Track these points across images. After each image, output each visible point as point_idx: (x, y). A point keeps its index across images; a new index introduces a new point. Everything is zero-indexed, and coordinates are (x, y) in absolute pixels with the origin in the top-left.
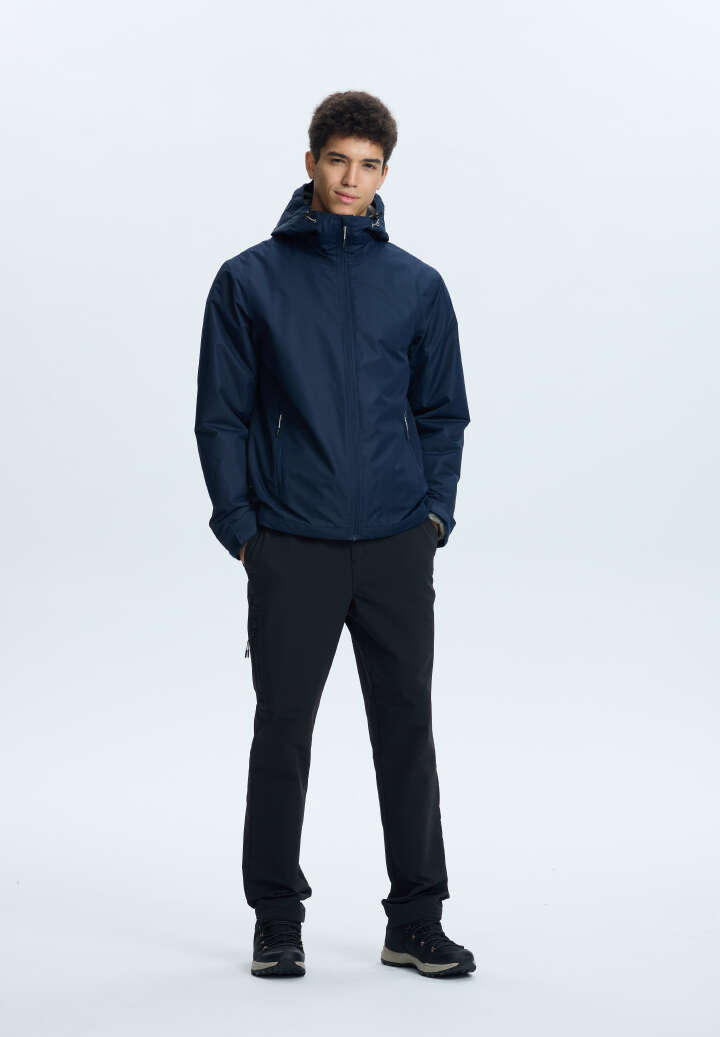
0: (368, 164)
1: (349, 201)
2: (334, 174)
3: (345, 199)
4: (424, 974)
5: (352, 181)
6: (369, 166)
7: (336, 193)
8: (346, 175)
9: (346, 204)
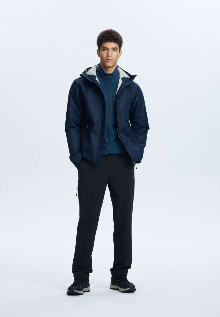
0: (114, 49)
1: (110, 61)
2: (105, 53)
3: (108, 61)
4: (121, 292)
5: (110, 55)
6: (114, 50)
7: (106, 59)
8: (108, 53)
9: (109, 62)
